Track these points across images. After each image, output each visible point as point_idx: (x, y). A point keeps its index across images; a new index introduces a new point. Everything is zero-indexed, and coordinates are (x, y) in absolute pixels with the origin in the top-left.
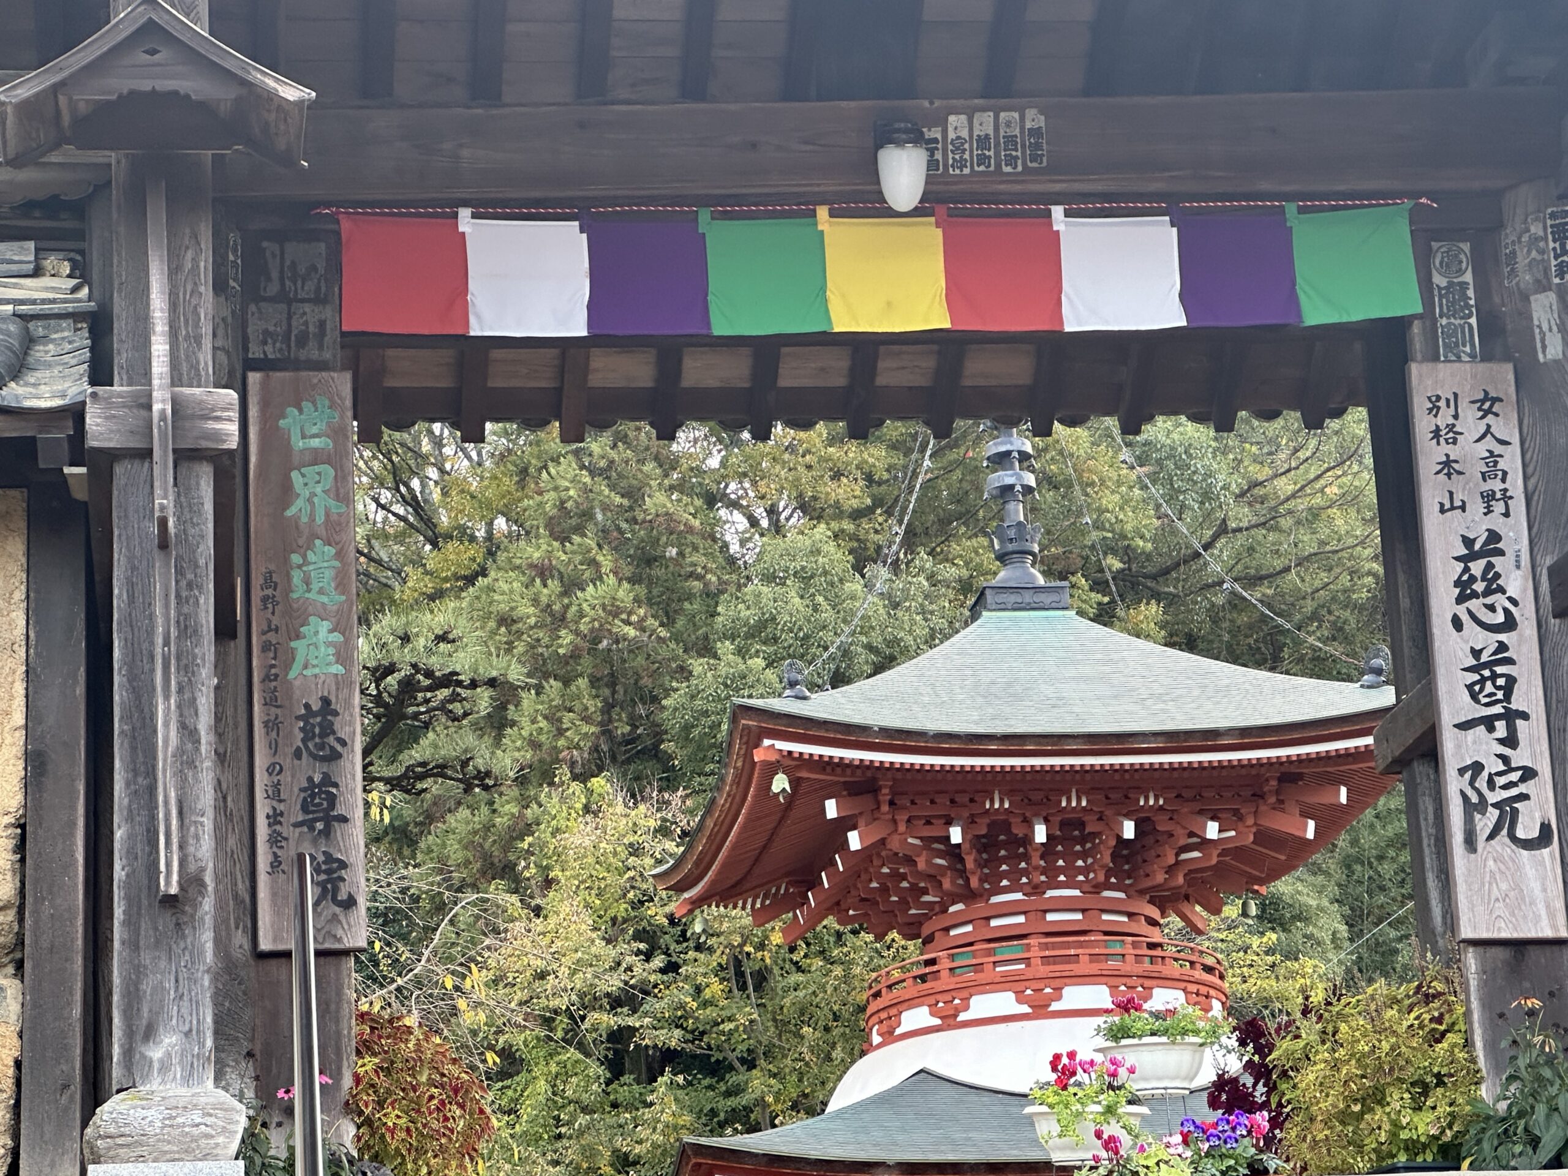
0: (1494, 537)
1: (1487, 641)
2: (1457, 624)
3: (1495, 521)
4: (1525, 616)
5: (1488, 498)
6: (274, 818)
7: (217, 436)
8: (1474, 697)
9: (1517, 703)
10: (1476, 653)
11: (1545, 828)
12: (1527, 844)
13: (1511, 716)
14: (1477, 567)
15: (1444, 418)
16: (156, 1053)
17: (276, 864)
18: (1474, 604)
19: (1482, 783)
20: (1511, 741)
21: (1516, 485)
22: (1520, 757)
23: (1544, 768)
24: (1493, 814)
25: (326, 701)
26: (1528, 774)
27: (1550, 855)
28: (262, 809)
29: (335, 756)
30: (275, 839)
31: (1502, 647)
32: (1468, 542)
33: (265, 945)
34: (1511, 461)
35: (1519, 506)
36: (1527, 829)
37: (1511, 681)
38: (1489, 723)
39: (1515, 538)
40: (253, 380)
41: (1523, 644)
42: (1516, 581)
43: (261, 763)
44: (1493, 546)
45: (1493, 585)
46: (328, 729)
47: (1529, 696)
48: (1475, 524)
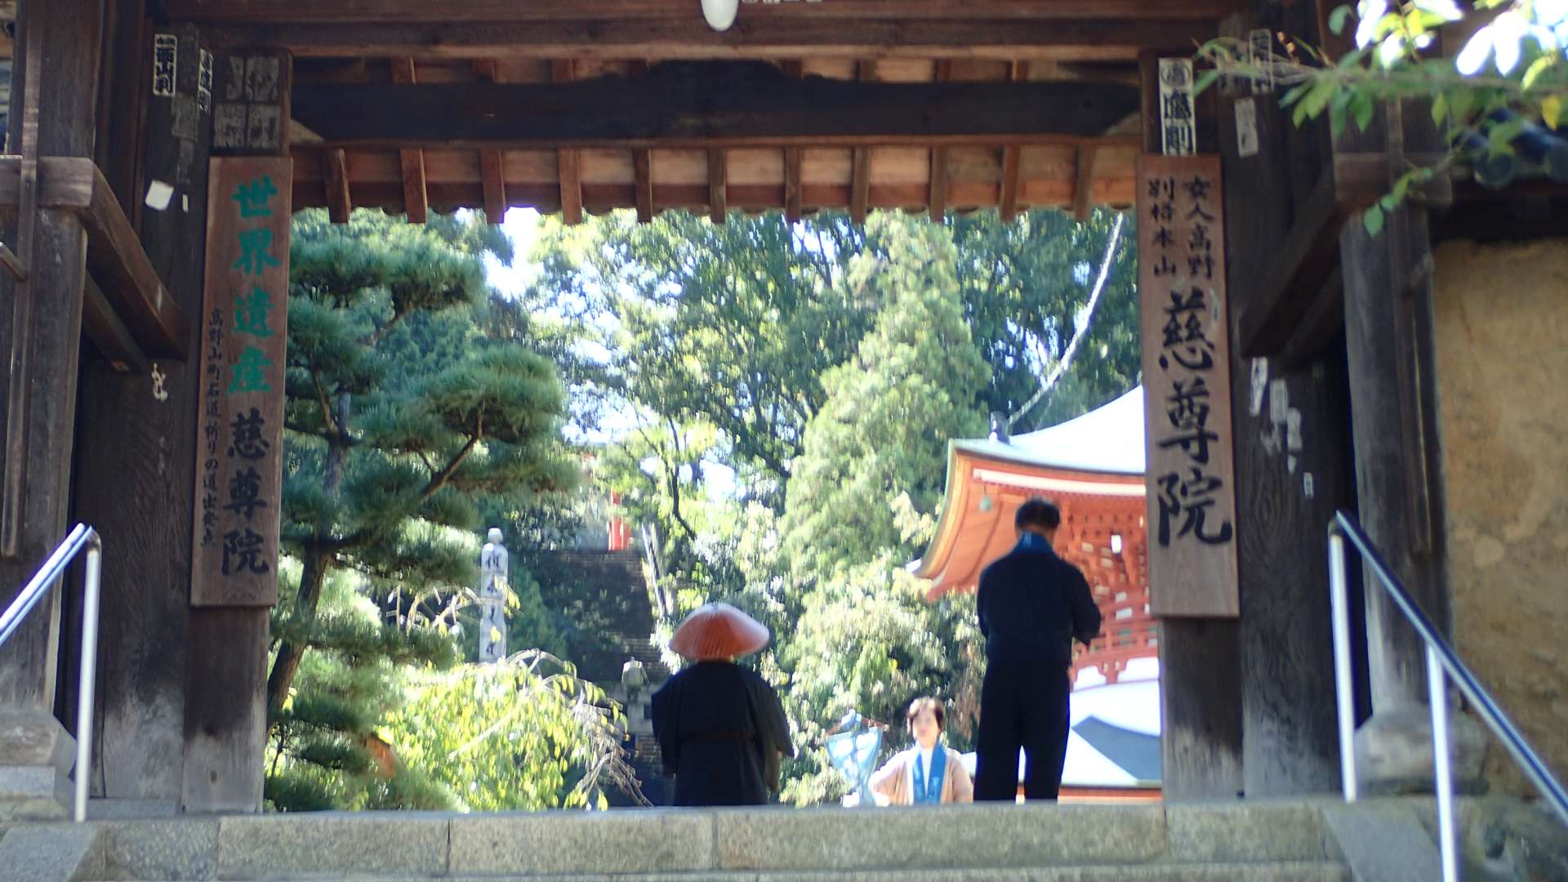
0: (1197, 294)
1: (1187, 377)
2: (1164, 363)
3: (1200, 283)
4: (1220, 359)
5: (1194, 264)
6: (209, 502)
7: (76, 195)
8: (1175, 422)
9: (1210, 425)
10: (1178, 387)
11: (1226, 529)
12: (1212, 541)
13: (1204, 438)
14: (1183, 318)
15: (1163, 196)
17: (208, 536)
18: (1181, 349)
19: (1177, 490)
20: (1202, 457)
21: (1218, 253)
22: (1208, 471)
23: (1228, 479)
24: (1183, 516)
25: (254, 412)
26: (1215, 484)
27: (1228, 551)
28: (201, 494)
29: (260, 454)
30: (208, 519)
31: (1199, 382)
32: (1176, 298)
33: (196, 600)
34: (1215, 233)
35: (1219, 271)
36: (1212, 527)
37: (1205, 409)
39: (1215, 298)
40: (215, 162)
41: (1217, 381)
42: (1214, 329)
43: (202, 460)
44: (1197, 300)
45: (1195, 332)
46: (255, 434)
47: (1219, 421)
48: (1182, 283)
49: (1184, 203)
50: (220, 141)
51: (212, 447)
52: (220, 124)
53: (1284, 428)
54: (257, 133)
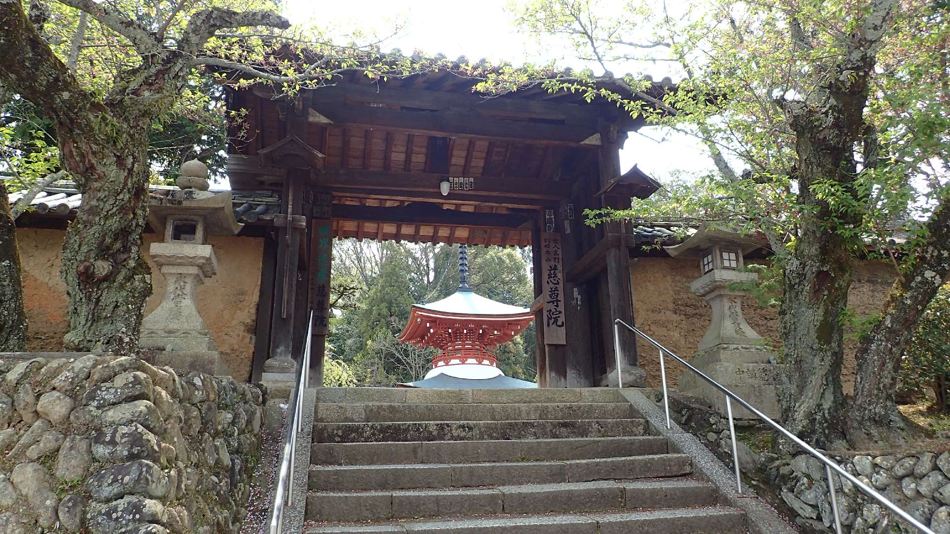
0: (556, 266)
1: (554, 286)
2: (548, 283)
3: (557, 264)
4: (561, 283)
5: (555, 259)
7: (301, 225)
8: (551, 297)
9: (559, 299)
10: (551, 289)
11: (563, 323)
12: (559, 326)
13: (557, 301)
14: (552, 272)
15: (547, 243)
16: (279, 350)
18: (552, 279)
19: (551, 314)
20: (557, 306)
21: (560, 257)
22: (559, 309)
23: (563, 312)
24: (553, 320)
25: (323, 285)
26: (560, 312)
27: (563, 328)
29: (325, 296)
31: (556, 288)
32: (551, 267)
34: (560, 252)
35: (561, 261)
36: (559, 323)
37: (558, 294)
38: (553, 302)
39: (560, 267)
40: (314, 220)
41: (560, 287)
42: (560, 276)
43: (310, 296)
44: (555, 268)
45: (555, 276)
46: (323, 290)
47: (561, 297)
48: (552, 263)
49: (552, 245)
50: (315, 215)
51: (312, 293)
52: (315, 210)
53: (577, 299)
54: (324, 214)
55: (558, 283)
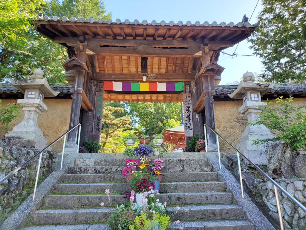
0: (189, 106)
1: (188, 114)
2: (186, 113)
3: (189, 105)
4: (191, 112)
5: (189, 103)
6: (95, 125)
7: (80, 92)
8: (187, 118)
10: (187, 115)
11: (192, 128)
13: (190, 120)
14: (188, 109)
15: (186, 98)
17: (94, 128)
18: (187, 111)
19: (187, 125)
20: (190, 122)
22: (190, 123)
23: (192, 124)
24: (188, 127)
25: (99, 116)
26: (191, 124)
27: (192, 130)
28: (94, 124)
29: (100, 120)
30: (94, 126)
31: (189, 115)
32: (187, 107)
33: (93, 134)
34: (191, 101)
35: (191, 104)
36: (191, 128)
37: (190, 117)
38: (188, 120)
39: (191, 106)
40: (96, 93)
41: (191, 114)
42: (191, 110)
44: (189, 107)
46: (99, 118)
47: (191, 118)
48: (188, 105)
49: (188, 98)
50: (97, 91)
51: (95, 119)
52: (97, 89)
53: (197, 119)
54: (100, 90)
55: (190, 113)
